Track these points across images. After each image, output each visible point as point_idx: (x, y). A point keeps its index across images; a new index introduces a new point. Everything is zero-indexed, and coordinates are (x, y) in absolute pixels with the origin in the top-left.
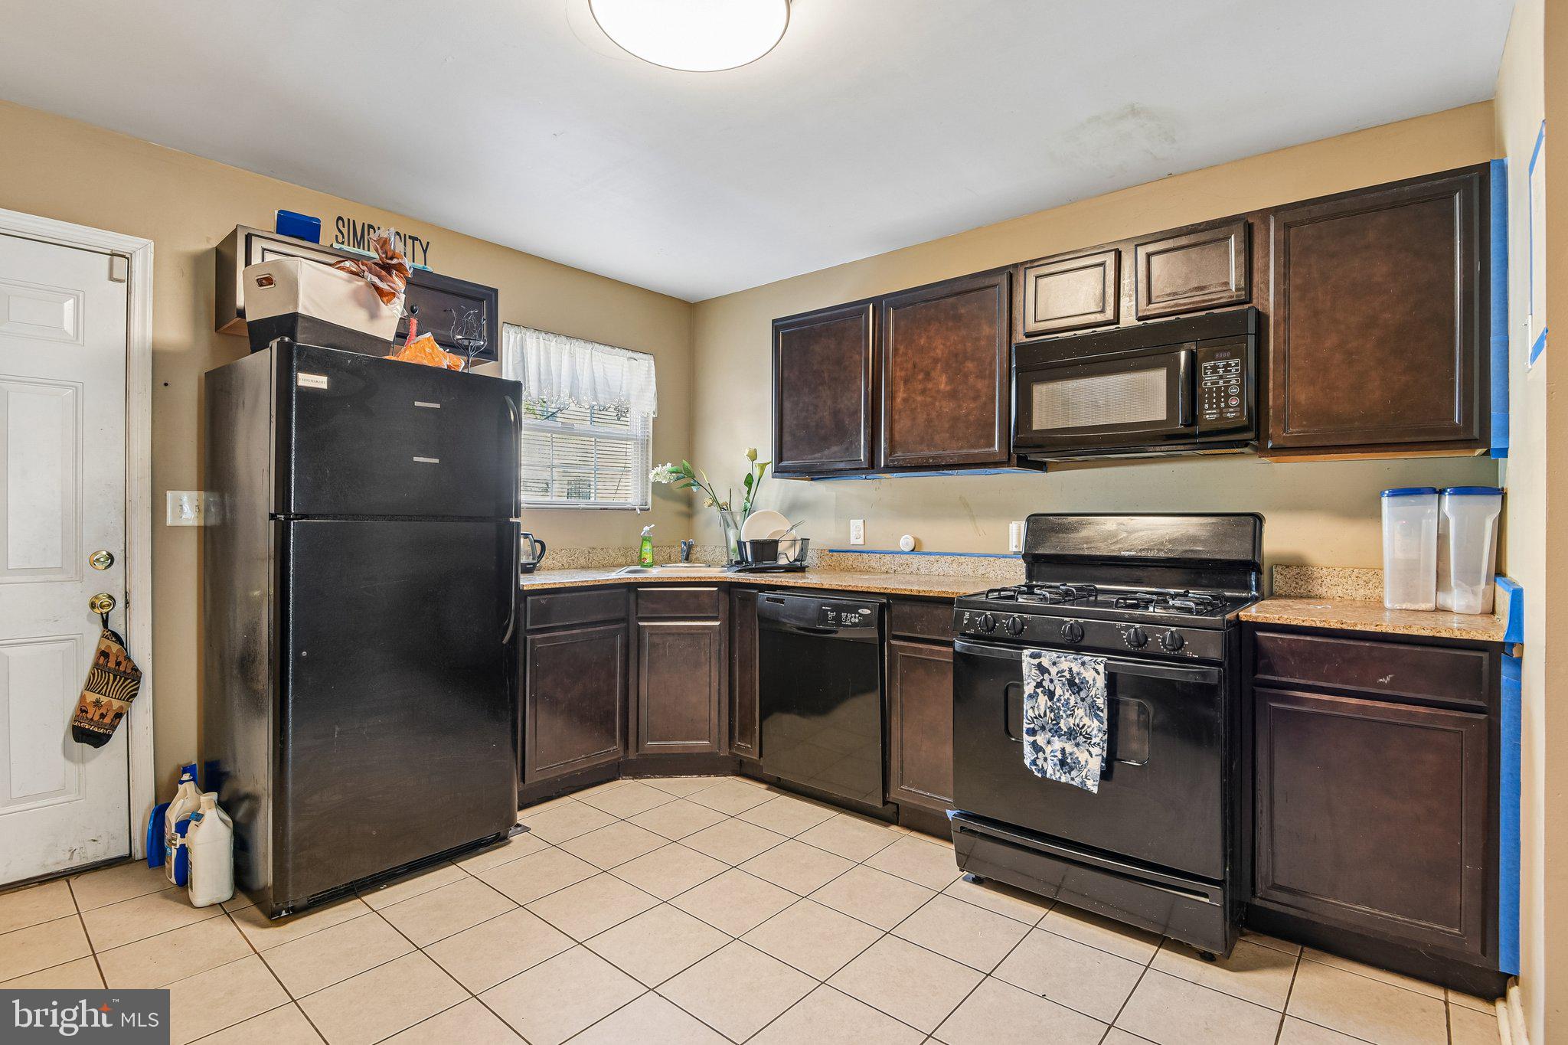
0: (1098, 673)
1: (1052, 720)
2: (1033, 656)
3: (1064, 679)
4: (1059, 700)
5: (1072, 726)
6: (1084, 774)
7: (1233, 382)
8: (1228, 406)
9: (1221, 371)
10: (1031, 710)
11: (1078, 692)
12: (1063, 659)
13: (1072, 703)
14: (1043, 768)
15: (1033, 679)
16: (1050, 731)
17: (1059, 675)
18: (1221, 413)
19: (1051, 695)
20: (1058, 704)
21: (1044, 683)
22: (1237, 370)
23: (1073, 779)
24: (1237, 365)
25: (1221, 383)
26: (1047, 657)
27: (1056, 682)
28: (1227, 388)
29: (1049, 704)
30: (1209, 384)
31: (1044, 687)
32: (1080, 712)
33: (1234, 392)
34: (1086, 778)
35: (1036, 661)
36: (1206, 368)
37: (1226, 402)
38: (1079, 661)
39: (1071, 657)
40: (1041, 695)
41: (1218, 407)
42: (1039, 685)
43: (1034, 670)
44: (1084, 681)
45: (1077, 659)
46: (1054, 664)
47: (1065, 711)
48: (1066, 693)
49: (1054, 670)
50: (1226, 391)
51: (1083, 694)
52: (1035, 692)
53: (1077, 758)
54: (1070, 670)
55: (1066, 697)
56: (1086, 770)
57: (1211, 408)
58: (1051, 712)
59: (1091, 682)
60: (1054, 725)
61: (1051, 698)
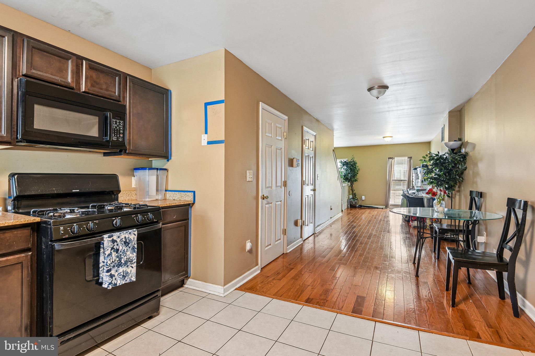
0: (135, 235)
1: (117, 261)
2: (109, 237)
3: (123, 242)
4: (121, 252)
5: (126, 260)
6: (130, 276)
7: (121, 128)
8: (120, 137)
9: (118, 124)
10: (109, 261)
11: (128, 245)
12: (122, 234)
13: (126, 250)
14: (115, 283)
15: (110, 247)
16: (117, 266)
17: (121, 241)
18: (118, 138)
19: (117, 251)
20: (120, 253)
21: (114, 247)
22: (122, 125)
23: (126, 281)
24: (122, 123)
25: (118, 128)
26: (115, 236)
27: (119, 244)
28: (120, 130)
29: (117, 255)
30: (114, 127)
31: (114, 249)
32: (128, 253)
33: (121, 132)
34: (131, 277)
35: (111, 239)
36: (113, 121)
37: (119, 135)
38: (128, 233)
39: (125, 232)
40: (113, 252)
41: (117, 136)
42: (112, 248)
43: (110, 243)
44: (130, 240)
45: (127, 232)
46: (119, 237)
47: (123, 255)
48: (123, 247)
49: (118, 240)
50: (119, 131)
51: (130, 245)
52: (111, 252)
53: (127, 271)
54: (125, 237)
55: (123, 249)
56: (131, 274)
57: (114, 136)
58: (117, 258)
59: (133, 239)
60: (119, 263)
61: (117, 252)
